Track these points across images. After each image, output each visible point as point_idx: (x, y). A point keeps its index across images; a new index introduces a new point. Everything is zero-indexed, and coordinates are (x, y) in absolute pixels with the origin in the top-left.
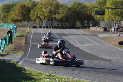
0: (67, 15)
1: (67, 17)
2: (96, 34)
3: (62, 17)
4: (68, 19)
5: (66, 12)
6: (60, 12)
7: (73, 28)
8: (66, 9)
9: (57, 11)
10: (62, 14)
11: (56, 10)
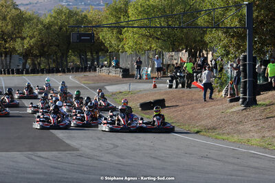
0: (42, 41)
1: (43, 46)
2: (102, 84)
3: (30, 45)
4: (45, 49)
5: (40, 33)
6: (25, 35)
7: (58, 72)
8: (40, 26)
9: (18, 33)
10: (31, 38)
11: (17, 31)
